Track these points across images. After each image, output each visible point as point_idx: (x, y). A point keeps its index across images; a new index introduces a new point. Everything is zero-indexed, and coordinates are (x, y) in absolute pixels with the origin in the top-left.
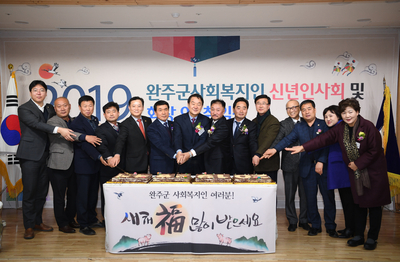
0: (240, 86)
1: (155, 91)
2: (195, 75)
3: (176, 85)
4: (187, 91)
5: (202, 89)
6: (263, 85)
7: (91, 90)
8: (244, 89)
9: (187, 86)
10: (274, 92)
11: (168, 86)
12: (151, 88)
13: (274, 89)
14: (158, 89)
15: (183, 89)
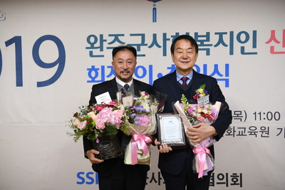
0: (221, 35)
1: (98, 44)
2: (155, 20)
3: (127, 35)
4: (143, 44)
5: (165, 39)
6: (255, 33)
7: (8, 43)
8: (226, 39)
9: (143, 36)
10: (273, 43)
11: (116, 37)
12: (92, 40)
13: (273, 38)
14: (102, 41)
15: (138, 40)
